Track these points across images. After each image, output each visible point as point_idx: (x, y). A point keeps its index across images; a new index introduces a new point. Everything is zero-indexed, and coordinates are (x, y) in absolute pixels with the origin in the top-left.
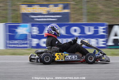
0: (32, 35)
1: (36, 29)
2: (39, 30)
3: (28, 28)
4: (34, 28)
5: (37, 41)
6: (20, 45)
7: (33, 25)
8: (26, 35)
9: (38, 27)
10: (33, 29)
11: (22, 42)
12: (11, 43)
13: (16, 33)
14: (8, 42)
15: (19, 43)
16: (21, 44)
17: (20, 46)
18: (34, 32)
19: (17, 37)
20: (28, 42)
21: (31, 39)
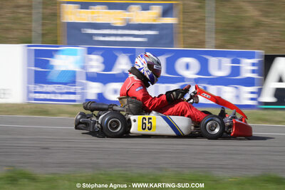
0: (87, 74)
1: (97, 60)
2: (104, 63)
3: (78, 57)
4: (93, 57)
5: (98, 88)
6: (59, 95)
7: (90, 51)
8: (74, 74)
9: (102, 55)
10: (91, 60)
11: (65, 88)
12: (38, 89)
13: (52, 67)
14: (32, 87)
15: (57, 91)
16: (62, 93)
17: (60, 97)
18: (92, 67)
19: (53, 76)
20: (78, 88)
21: (85, 81)
